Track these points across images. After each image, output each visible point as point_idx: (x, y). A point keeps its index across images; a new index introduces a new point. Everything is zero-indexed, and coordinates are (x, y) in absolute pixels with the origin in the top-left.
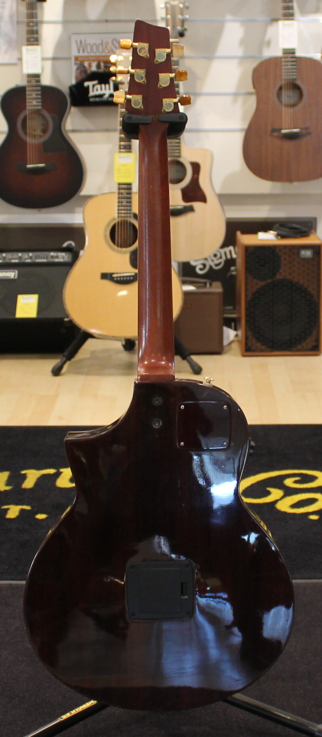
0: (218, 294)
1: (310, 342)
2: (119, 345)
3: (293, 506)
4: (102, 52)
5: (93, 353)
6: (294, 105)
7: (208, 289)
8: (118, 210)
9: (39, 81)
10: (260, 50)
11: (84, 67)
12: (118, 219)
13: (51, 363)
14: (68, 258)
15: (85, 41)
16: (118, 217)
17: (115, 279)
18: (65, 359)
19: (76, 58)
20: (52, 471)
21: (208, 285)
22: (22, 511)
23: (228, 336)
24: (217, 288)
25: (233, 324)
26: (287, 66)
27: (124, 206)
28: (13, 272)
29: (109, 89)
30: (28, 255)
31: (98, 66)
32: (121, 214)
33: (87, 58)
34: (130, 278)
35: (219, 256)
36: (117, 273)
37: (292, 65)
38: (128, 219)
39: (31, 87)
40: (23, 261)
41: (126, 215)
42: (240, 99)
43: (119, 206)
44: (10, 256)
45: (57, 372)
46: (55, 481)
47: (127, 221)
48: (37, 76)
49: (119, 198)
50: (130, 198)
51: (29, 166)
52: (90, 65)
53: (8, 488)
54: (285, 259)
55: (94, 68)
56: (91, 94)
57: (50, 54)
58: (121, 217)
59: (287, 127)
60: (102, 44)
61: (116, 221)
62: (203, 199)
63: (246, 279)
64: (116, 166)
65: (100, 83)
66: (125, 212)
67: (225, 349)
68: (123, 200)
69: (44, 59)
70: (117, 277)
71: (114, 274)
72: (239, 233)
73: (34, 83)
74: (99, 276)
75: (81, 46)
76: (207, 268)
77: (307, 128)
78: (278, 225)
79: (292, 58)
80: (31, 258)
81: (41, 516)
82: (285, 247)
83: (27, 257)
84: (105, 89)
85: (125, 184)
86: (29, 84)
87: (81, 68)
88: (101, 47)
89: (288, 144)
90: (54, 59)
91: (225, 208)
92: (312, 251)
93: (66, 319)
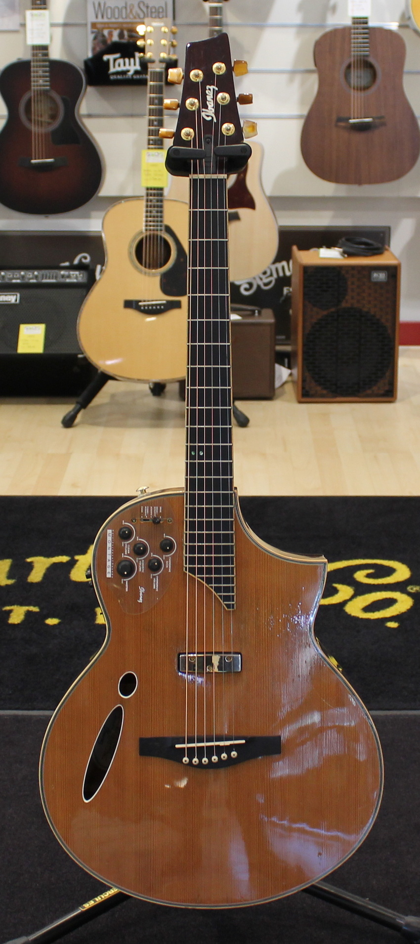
0: (270, 325)
1: (382, 385)
2: (146, 388)
3: (366, 609)
4: (126, 18)
5: (113, 396)
6: (365, 88)
7: (256, 319)
8: (147, 221)
9: (47, 55)
10: (324, 18)
11: (103, 36)
12: (146, 232)
13: (63, 410)
14: (83, 277)
15: (105, 4)
16: (146, 230)
17: (142, 308)
18: (79, 406)
19: (94, 25)
20: (64, 559)
21: (257, 314)
22: (28, 614)
23: (281, 377)
24: (267, 317)
25: (286, 361)
26: (357, 39)
27: (154, 217)
28: (13, 295)
29: (135, 64)
30: (33, 273)
31: (121, 35)
32: (150, 226)
33: (107, 25)
34: (160, 307)
35: (269, 273)
36: (145, 301)
37: (363, 39)
38: (159, 233)
39: (37, 61)
40: (26, 281)
41: (155, 228)
42: (298, 78)
43: (147, 217)
44: (10, 275)
45: (68, 422)
46: (69, 572)
47: (157, 236)
48: (45, 48)
49: (147, 206)
50: (161, 207)
51: (33, 161)
52: (111, 34)
53: (10, 582)
54: (353, 283)
55: (115, 38)
56: (112, 70)
57: (60, 19)
58: (150, 230)
59: (356, 116)
60: (126, 8)
61: (144, 235)
62: (250, 204)
63: (304, 306)
64: (144, 166)
65: (123, 57)
66: (155, 224)
67: (277, 392)
68: (152, 209)
69: (53, 25)
70: (144, 306)
71: (140, 301)
72: (295, 248)
73: (40, 56)
74: (122, 304)
75: (100, 9)
76: (255, 288)
77: (382, 117)
78: (343, 239)
79: (364, 28)
80: (36, 277)
81: (52, 621)
82: (353, 267)
83: (32, 276)
84: (130, 64)
85: (154, 189)
86: (35, 58)
87: (99, 37)
88: (124, 11)
89: (358, 137)
90: (65, 25)
91: (277, 213)
92: (387, 273)
93: (80, 356)
